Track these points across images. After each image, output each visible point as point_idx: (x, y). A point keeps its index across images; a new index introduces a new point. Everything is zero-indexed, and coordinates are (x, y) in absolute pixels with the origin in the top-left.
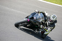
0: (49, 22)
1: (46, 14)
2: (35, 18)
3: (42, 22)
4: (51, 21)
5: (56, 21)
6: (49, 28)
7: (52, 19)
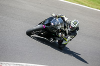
0: (69, 29)
1: (66, 19)
2: (52, 24)
3: (61, 29)
4: (72, 28)
5: (77, 29)
6: (69, 37)
7: (72, 25)
